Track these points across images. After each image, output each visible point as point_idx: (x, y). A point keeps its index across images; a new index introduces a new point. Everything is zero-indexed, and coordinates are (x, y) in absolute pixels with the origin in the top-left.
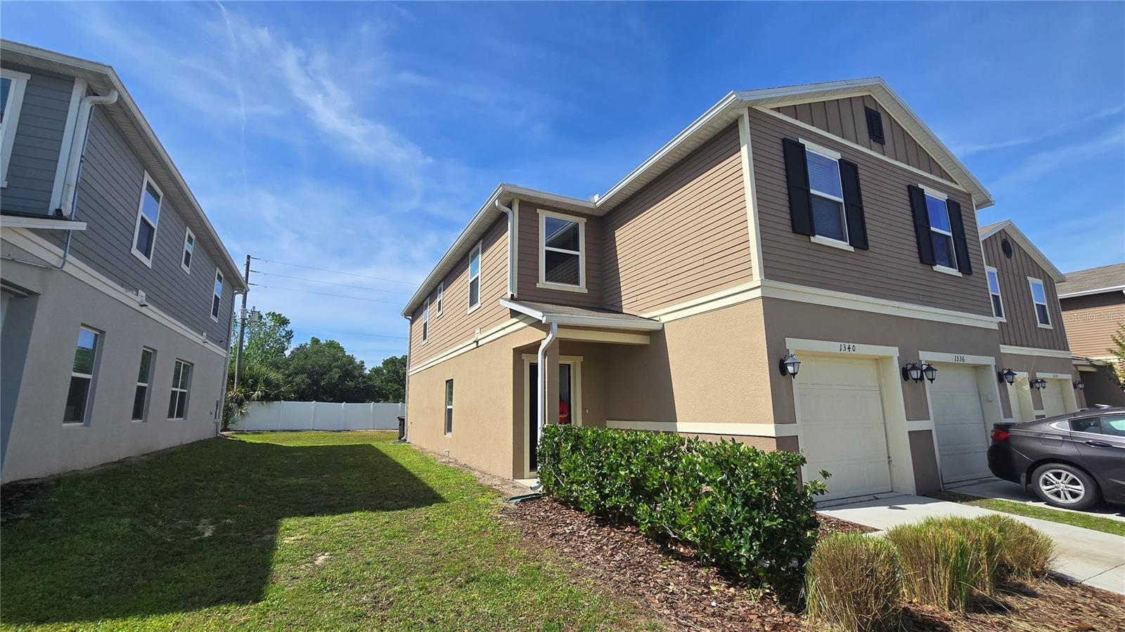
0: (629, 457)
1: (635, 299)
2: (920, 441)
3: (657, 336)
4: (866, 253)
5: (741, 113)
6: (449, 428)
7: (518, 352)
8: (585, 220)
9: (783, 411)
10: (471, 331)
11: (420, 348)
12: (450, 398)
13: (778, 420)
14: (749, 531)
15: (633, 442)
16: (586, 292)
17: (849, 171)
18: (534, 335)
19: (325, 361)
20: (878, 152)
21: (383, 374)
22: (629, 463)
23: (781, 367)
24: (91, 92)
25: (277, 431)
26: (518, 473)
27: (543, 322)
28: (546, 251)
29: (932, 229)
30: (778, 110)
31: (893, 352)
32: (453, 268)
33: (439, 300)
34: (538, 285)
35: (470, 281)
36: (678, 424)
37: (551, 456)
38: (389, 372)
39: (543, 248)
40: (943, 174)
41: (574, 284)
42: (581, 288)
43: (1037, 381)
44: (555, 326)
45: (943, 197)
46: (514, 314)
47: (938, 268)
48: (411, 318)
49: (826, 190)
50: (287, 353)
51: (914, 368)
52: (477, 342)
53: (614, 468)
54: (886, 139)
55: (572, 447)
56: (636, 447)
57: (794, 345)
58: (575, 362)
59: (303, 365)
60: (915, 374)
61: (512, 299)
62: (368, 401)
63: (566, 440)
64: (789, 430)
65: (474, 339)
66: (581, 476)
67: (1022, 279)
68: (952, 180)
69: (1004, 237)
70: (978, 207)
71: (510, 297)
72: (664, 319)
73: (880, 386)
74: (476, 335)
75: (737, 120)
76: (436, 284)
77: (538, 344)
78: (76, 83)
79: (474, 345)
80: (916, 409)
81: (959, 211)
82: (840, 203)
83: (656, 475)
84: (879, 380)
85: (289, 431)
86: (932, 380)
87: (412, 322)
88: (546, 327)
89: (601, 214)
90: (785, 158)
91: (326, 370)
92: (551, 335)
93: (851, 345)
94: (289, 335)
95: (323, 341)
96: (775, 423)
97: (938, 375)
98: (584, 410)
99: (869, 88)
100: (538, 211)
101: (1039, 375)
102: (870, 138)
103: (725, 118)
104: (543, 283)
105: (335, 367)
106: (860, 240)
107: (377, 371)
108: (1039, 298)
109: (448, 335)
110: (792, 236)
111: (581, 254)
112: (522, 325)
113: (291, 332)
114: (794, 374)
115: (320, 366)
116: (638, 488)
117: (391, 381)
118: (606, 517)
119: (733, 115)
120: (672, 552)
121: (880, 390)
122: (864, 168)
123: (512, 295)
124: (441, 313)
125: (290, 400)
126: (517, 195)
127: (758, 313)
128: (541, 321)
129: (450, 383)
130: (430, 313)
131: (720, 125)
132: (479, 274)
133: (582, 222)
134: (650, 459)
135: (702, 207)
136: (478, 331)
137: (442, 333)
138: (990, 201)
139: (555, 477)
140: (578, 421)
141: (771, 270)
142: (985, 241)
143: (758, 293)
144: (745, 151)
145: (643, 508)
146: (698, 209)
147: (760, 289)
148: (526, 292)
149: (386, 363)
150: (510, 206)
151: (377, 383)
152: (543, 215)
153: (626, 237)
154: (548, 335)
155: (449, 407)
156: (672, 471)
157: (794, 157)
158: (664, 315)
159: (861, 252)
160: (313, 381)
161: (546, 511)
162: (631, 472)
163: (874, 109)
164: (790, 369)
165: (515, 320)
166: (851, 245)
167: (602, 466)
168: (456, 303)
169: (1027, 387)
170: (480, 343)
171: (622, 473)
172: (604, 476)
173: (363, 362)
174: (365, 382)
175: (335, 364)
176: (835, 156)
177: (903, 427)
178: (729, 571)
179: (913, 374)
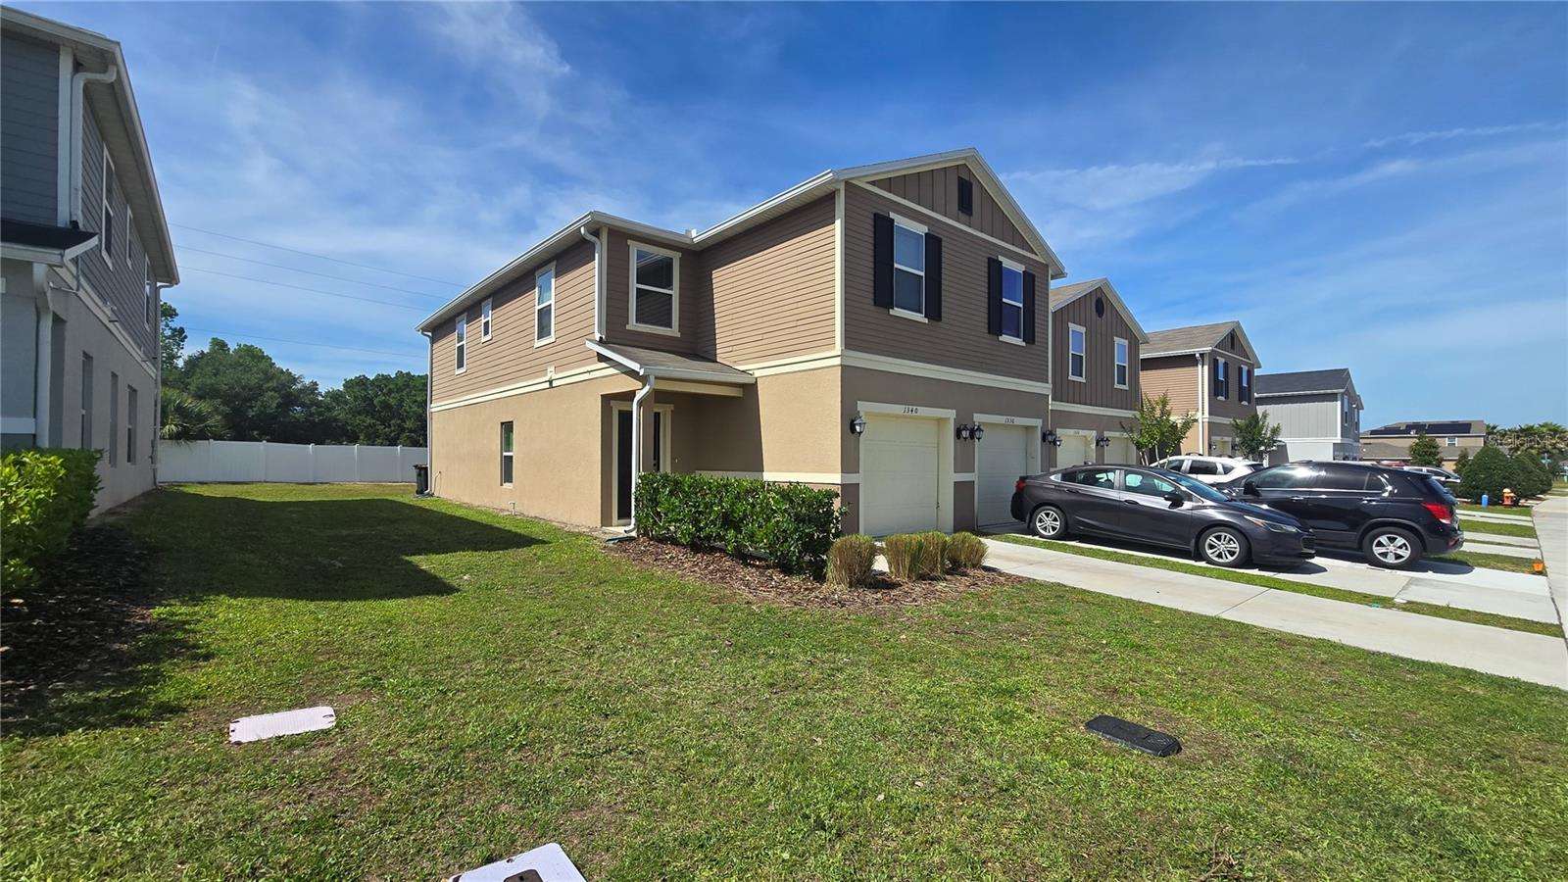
0: (721, 497)
1: (730, 349)
2: (963, 490)
3: (750, 389)
4: (940, 323)
5: (838, 187)
6: (507, 476)
7: (607, 399)
8: (679, 255)
9: (849, 462)
10: (542, 367)
11: (452, 377)
12: (507, 442)
13: (844, 470)
14: (796, 537)
15: (725, 486)
16: (679, 335)
17: (933, 244)
18: (629, 384)
19: (253, 379)
20: (965, 224)
21: (346, 402)
22: (721, 501)
23: (851, 426)
24: (78, 66)
25: (211, 483)
26: (606, 520)
27: (641, 374)
28: (637, 289)
29: (1004, 300)
30: (873, 183)
31: (951, 414)
32: (509, 284)
33: (484, 321)
34: (628, 327)
35: (538, 308)
36: (764, 474)
37: (649, 500)
38: (356, 399)
39: (634, 285)
40: (1025, 246)
41: (666, 326)
42: (674, 331)
43: (1102, 440)
44: (652, 378)
45: (1020, 268)
46: (601, 358)
47: (1004, 338)
48: (430, 334)
49: (909, 264)
50: (180, 363)
51: (965, 429)
52: (551, 382)
53: (709, 506)
54: (974, 213)
55: (670, 492)
56: (727, 490)
57: (863, 407)
58: (666, 411)
59: (212, 384)
60: (965, 434)
61: (601, 342)
62: (327, 441)
63: (664, 487)
64: (852, 479)
65: (547, 379)
66: (679, 515)
67: (1109, 339)
68: (1033, 252)
69: (1099, 295)
70: (1053, 278)
71: (598, 339)
72: (757, 374)
73: (938, 444)
74: (549, 375)
75: (834, 192)
76: (480, 298)
77: (632, 394)
78: (61, 52)
79: (547, 385)
80: (964, 462)
81: (1034, 281)
82: (921, 277)
83: (742, 507)
84: (938, 438)
85: (228, 483)
86: (979, 439)
87: (433, 341)
88: (644, 380)
89: (699, 249)
90: (875, 233)
91: (257, 392)
92: (647, 388)
93: (915, 408)
94: (180, 334)
95: (232, 347)
96: (842, 472)
97: (985, 435)
98: (673, 459)
99: (965, 158)
100: (629, 242)
101: (1107, 434)
102: (959, 209)
103: (825, 189)
104: (633, 325)
105: (268, 389)
106: (934, 312)
107: (336, 396)
108: (1120, 359)
109: (501, 367)
110: (873, 308)
111: (675, 292)
112: (613, 371)
113: (182, 330)
114: (860, 433)
115: (243, 388)
116: (728, 521)
117: (359, 413)
118: (698, 546)
119: (831, 188)
120: (750, 564)
121: (938, 447)
122: (948, 240)
123: (601, 338)
124: (489, 337)
125: (221, 438)
126: (606, 225)
127: (836, 377)
128: (638, 373)
129: (507, 427)
130: (470, 332)
131: (820, 194)
132: (552, 302)
133: (676, 257)
134: (738, 497)
135: (800, 269)
136: (553, 369)
137: (493, 364)
138: (1062, 273)
139: (653, 518)
140: (666, 467)
141: (851, 341)
142: (1054, 313)
143: (838, 361)
144: (838, 223)
145: (731, 533)
146: (794, 271)
147: (839, 358)
148: (615, 336)
149: (349, 384)
150: (596, 233)
151: (340, 413)
152: (634, 248)
153: (726, 280)
154: (644, 386)
155: (505, 454)
156: (753, 506)
157: (883, 230)
158: (759, 370)
159: (935, 323)
160: (233, 409)
161: (645, 547)
162: (723, 508)
163: (968, 179)
164: (858, 428)
165: (604, 365)
166: (926, 317)
167: (699, 506)
168: (516, 330)
169: (1094, 446)
170: (555, 384)
171: (716, 509)
172: (700, 513)
173: (316, 384)
174: (320, 414)
175: (270, 385)
176: (922, 229)
177: (951, 477)
178: (787, 569)
179: (967, 433)
